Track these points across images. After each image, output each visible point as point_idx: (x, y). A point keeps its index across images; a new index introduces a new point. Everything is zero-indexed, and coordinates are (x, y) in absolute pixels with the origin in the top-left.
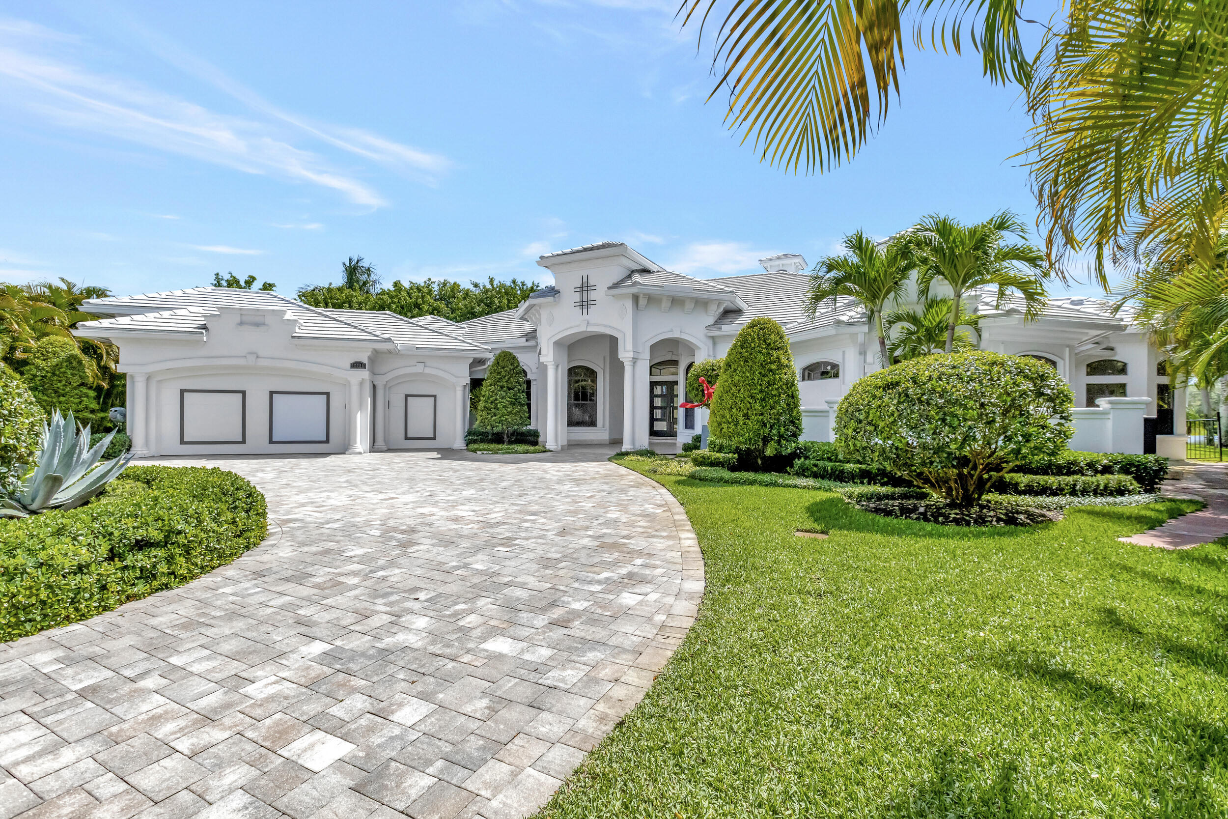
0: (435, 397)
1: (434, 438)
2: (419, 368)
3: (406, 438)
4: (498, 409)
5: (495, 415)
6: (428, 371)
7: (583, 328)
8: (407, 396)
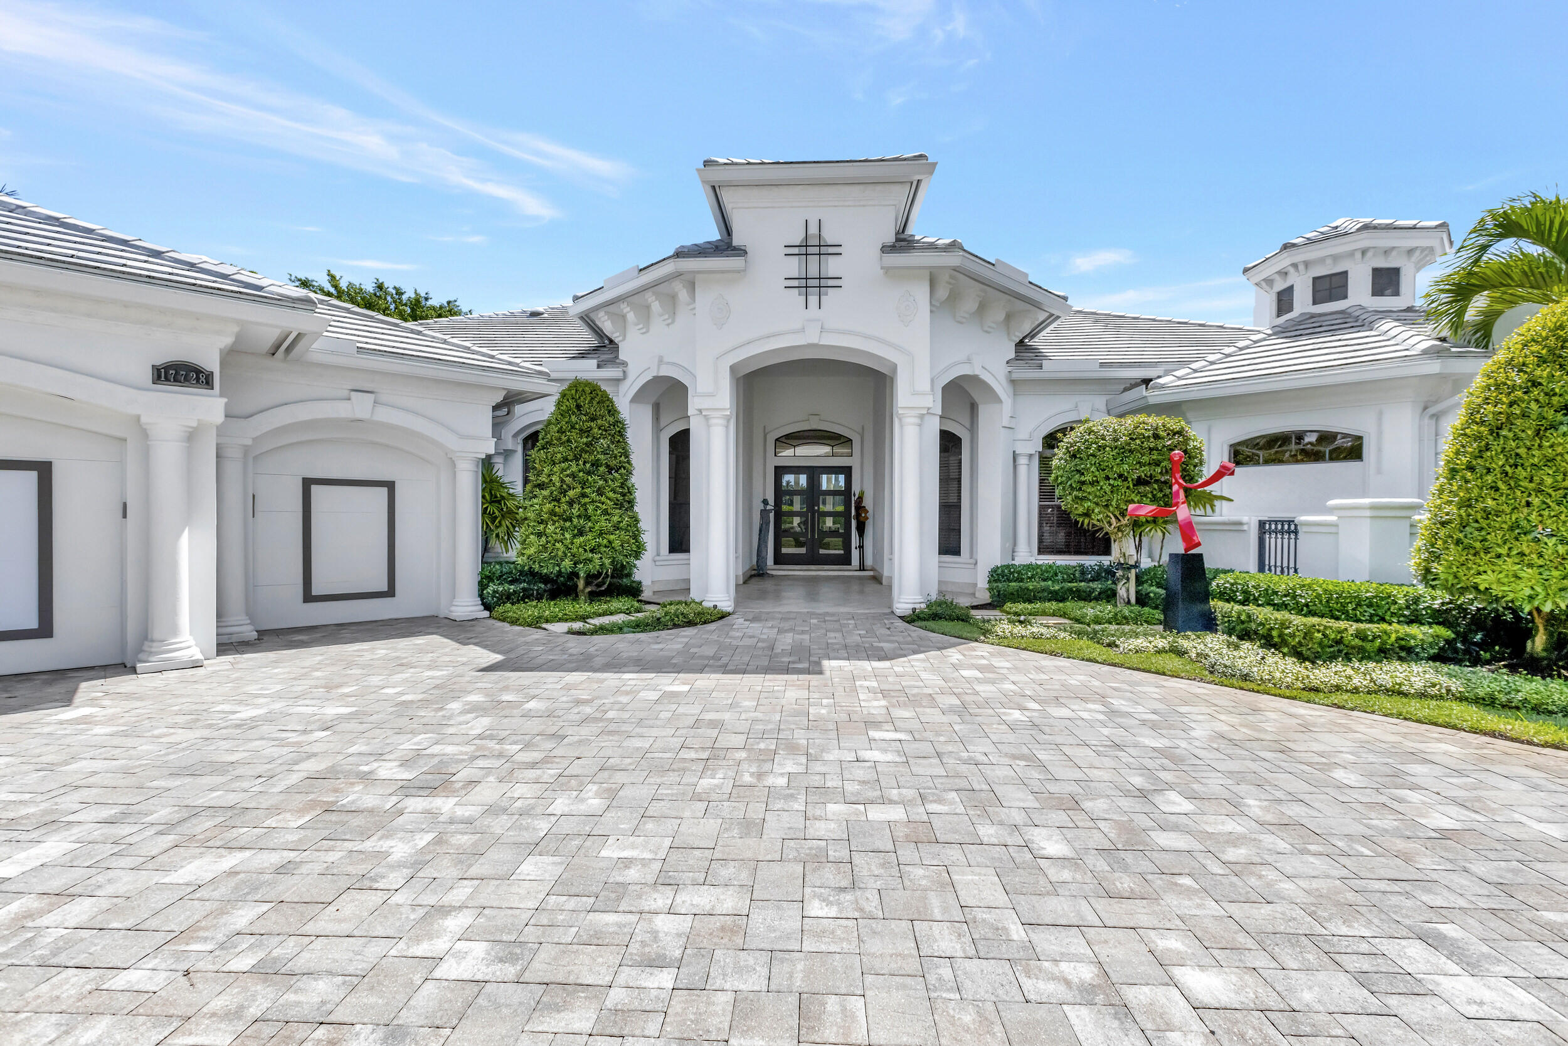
0: (390, 486)
1: (390, 592)
2: (361, 407)
3: (309, 597)
4: (588, 518)
5: (581, 533)
6: (384, 415)
7: (812, 337)
8: (307, 484)
